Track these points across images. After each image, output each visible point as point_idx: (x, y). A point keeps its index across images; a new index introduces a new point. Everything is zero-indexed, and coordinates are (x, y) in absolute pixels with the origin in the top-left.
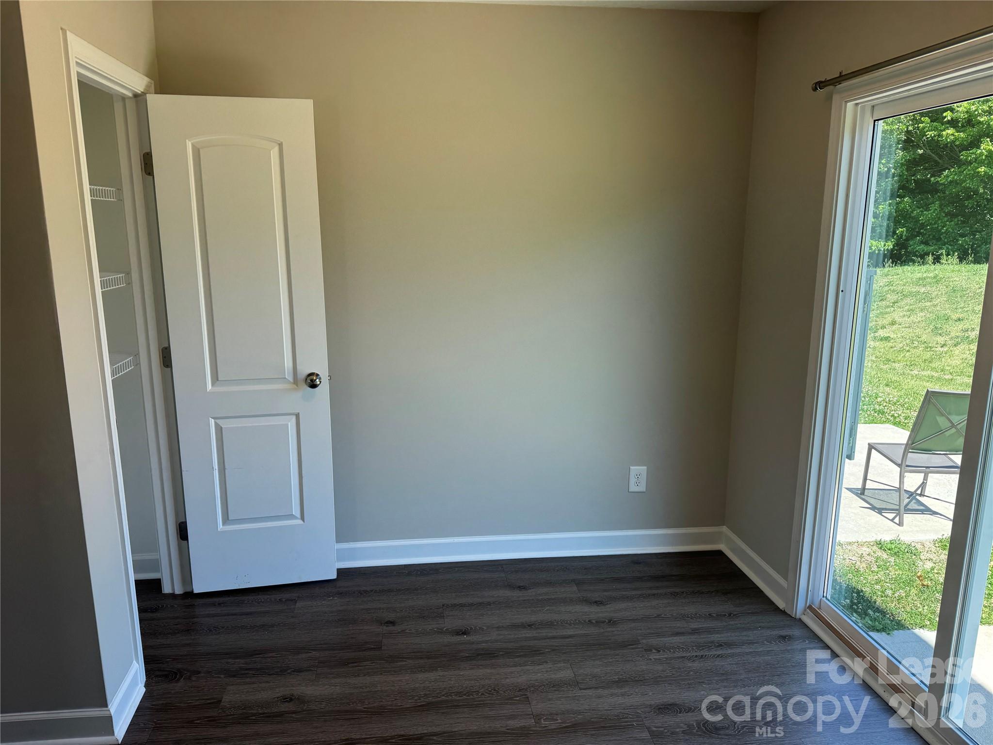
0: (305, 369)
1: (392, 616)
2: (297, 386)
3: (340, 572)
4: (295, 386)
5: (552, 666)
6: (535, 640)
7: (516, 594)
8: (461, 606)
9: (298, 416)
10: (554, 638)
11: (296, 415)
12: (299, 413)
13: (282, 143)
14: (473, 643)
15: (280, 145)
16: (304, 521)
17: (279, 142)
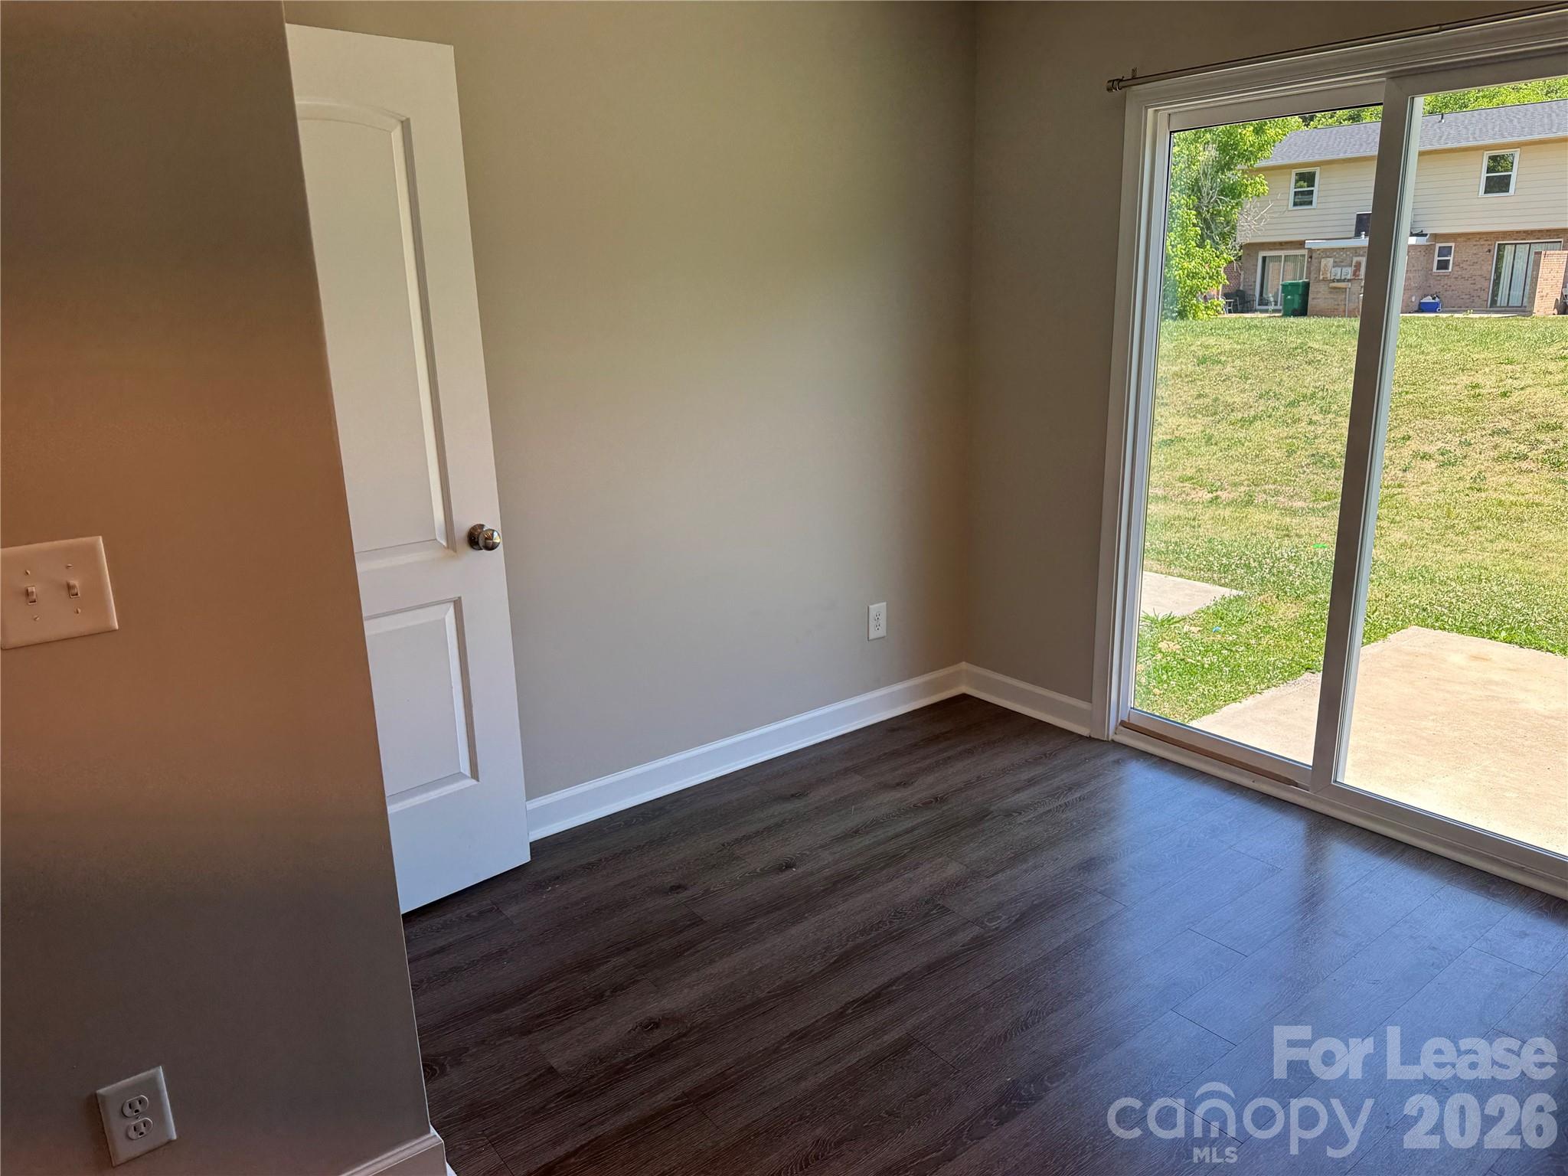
0: (464, 523)
1: (670, 880)
2: (455, 551)
3: (537, 847)
4: (451, 552)
5: (930, 866)
6: (879, 845)
7: (797, 805)
8: (748, 839)
9: (457, 604)
10: (897, 836)
11: (454, 601)
12: (460, 598)
13: (408, 120)
14: (812, 874)
15: (406, 125)
16: (478, 781)
17: (404, 119)
